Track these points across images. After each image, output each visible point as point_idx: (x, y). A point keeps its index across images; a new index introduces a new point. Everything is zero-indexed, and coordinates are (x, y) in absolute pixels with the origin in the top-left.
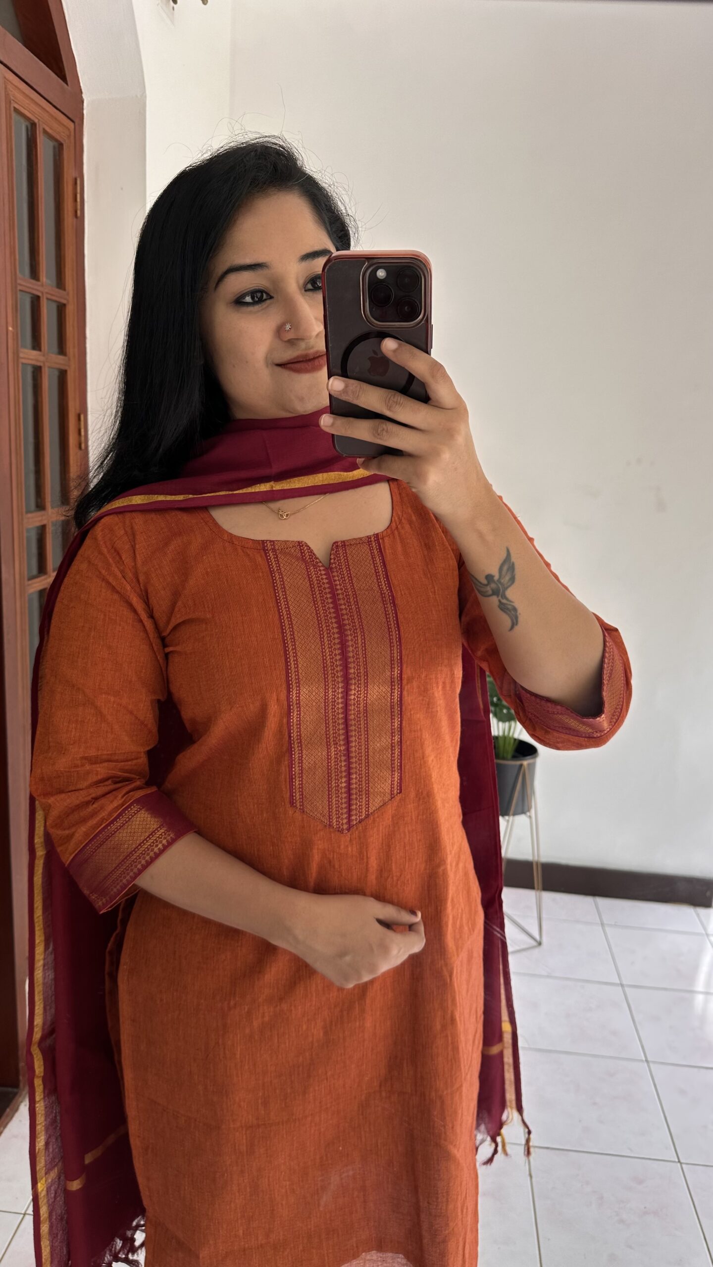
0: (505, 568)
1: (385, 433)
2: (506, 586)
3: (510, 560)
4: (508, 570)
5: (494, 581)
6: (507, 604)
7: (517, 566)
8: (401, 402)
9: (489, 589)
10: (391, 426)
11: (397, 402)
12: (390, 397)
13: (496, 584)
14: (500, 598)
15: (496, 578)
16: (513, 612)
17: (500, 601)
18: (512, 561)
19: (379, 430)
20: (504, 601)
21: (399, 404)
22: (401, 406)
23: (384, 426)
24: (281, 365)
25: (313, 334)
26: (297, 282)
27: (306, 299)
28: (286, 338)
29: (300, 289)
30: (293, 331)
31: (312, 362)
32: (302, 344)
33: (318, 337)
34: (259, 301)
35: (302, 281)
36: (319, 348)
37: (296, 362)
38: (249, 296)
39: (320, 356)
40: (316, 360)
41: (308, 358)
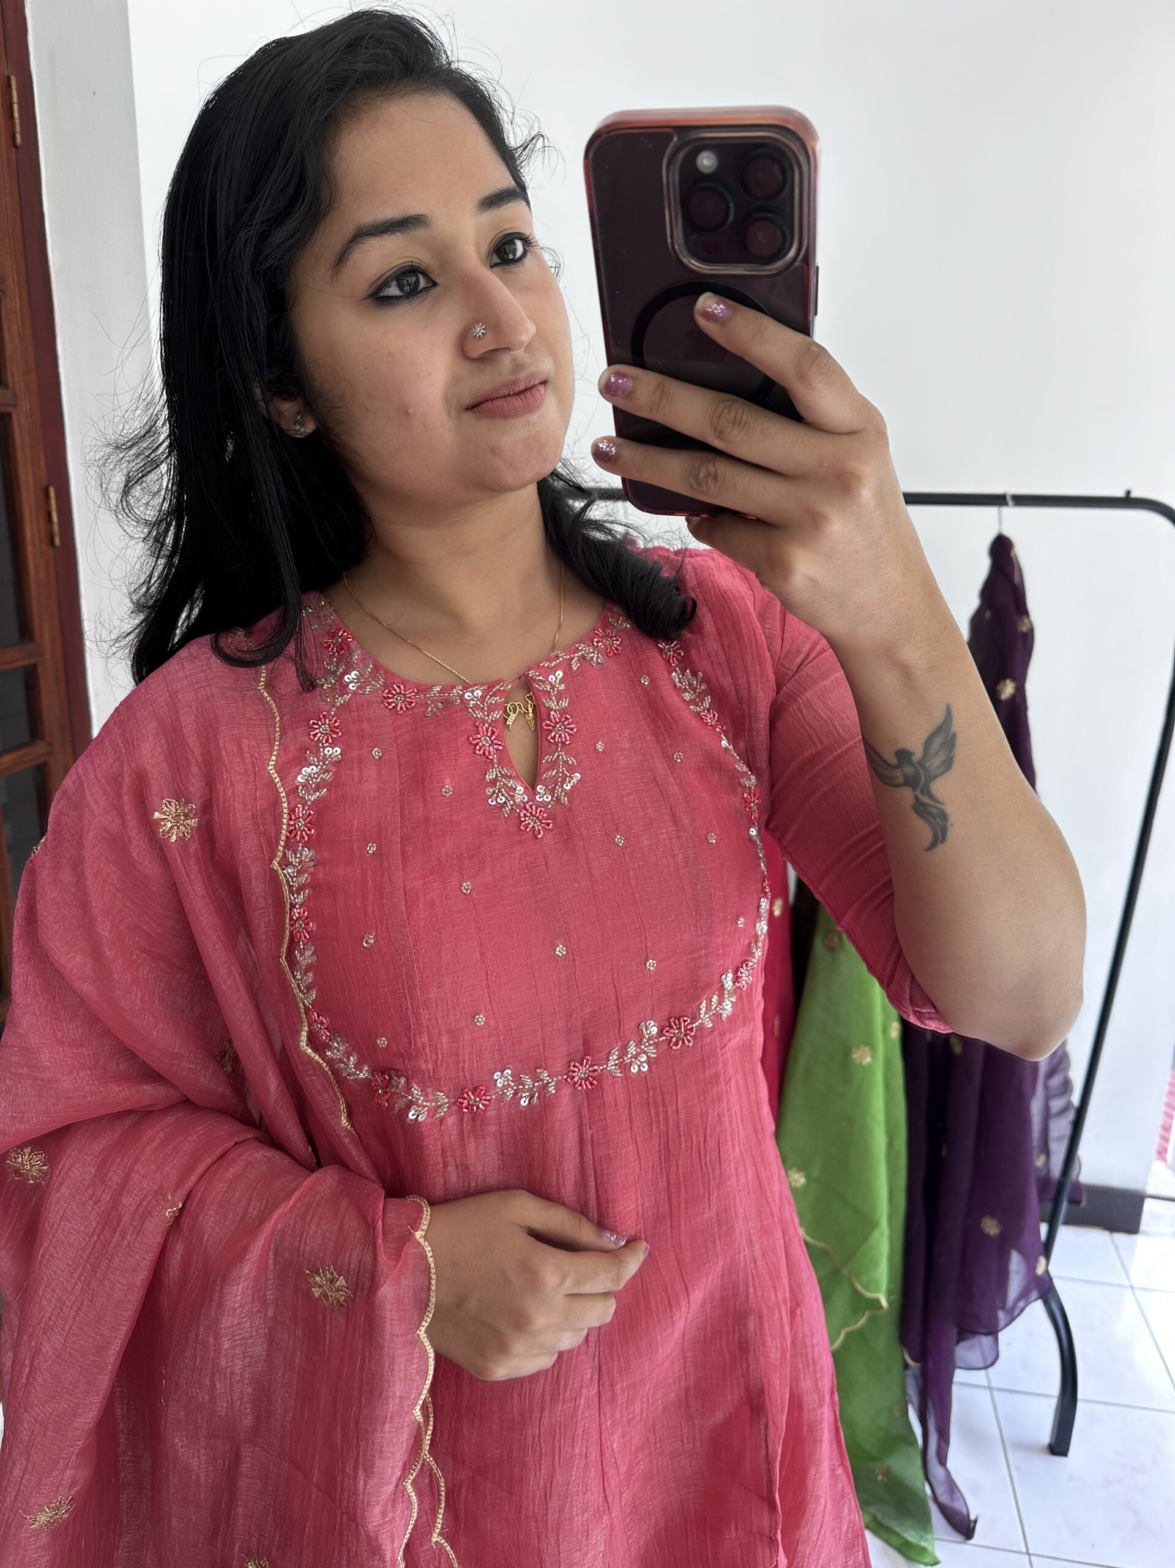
0: (938, 741)
1: (710, 482)
2: (933, 773)
3: (950, 728)
4: (942, 745)
6: (930, 806)
7: (959, 740)
8: (743, 422)
9: (900, 776)
10: (723, 469)
11: (734, 422)
12: (722, 412)
15: (918, 757)
16: (938, 818)
17: (917, 799)
18: (953, 730)
19: (702, 475)
20: (925, 799)
21: (739, 426)
22: (743, 427)
23: (711, 468)
24: (474, 407)
25: (525, 338)
26: (479, 254)
27: (501, 279)
28: (475, 354)
29: (483, 262)
30: (489, 336)
31: (522, 396)
32: (506, 361)
33: (529, 348)
34: (413, 293)
35: (485, 247)
36: (532, 369)
37: (498, 398)
38: (394, 283)
39: (534, 386)
40: (528, 394)
41: (517, 389)
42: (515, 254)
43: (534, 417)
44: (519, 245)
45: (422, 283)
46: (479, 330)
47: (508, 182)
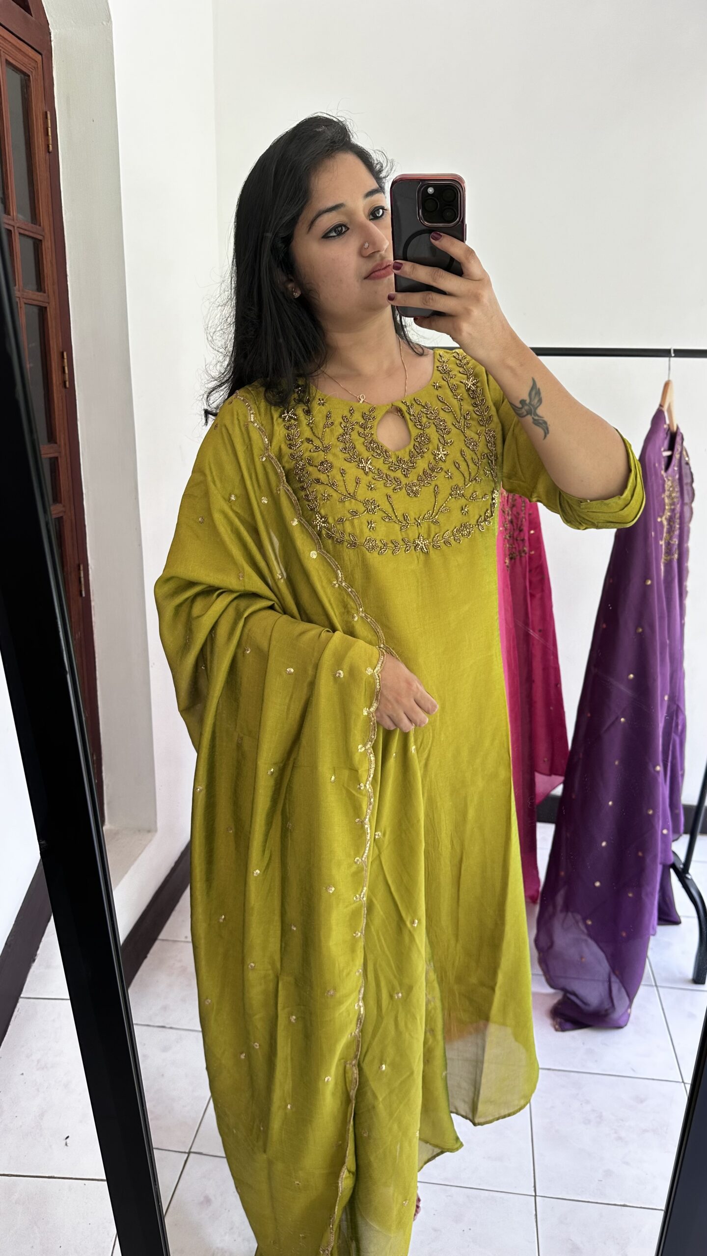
0: (533, 393)
1: (431, 301)
2: (536, 407)
3: (536, 386)
4: (536, 394)
5: (526, 404)
6: (538, 420)
7: (541, 391)
8: (443, 276)
9: (524, 411)
10: (435, 295)
11: (440, 276)
12: (435, 273)
13: (529, 406)
14: (533, 416)
15: (528, 401)
16: (544, 425)
17: (533, 418)
18: (538, 386)
19: (427, 299)
20: (536, 418)
22: (443, 279)
24: (366, 278)
26: (364, 214)
28: (366, 255)
29: (366, 217)
30: (371, 246)
31: (386, 269)
35: (367, 212)
37: (376, 271)
38: (333, 231)
41: (383, 267)
42: (379, 214)
43: (391, 277)
44: (381, 210)
45: (344, 229)
46: (367, 245)
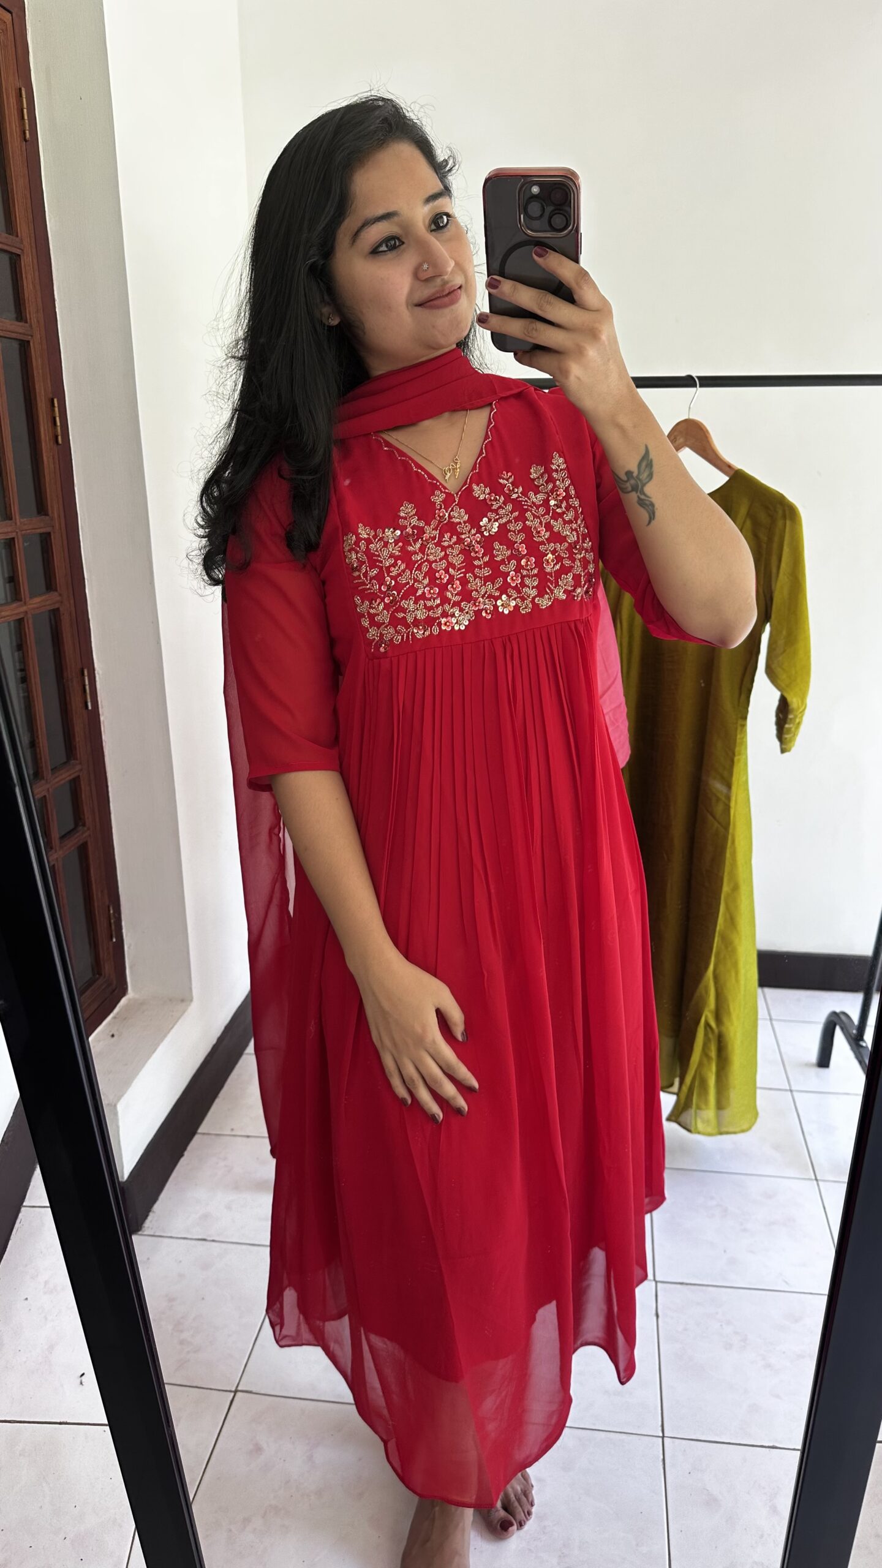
0: (644, 463)
1: (534, 331)
2: (644, 482)
3: (648, 456)
4: (647, 469)
5: (633, 478)
6: (645, 500)
7: (654, 463)
9: (628, 486)
10: (539, 326)
11: (547, 301)
12: (541, 297)
13: (636, 480)
14: (639, 494)
15: (636, 474)
16: (650, 507)
17: (639, 497)
19: (530, 328)
20: (643, 497)
21: (550, 303)
22: (552, 305)
23: (534, 325)
24: (422, 305)
25: (449, 269)
26: (424, 225)
27: (436, 238)
28: (424, 278)
29: (426, 230)
30: (431, 268)
31: (449, 297)
32: (438, 281)
33: (453, 271)
34: (393, 248)
35: (427, 221)
36: (453, 283)
37: (434, 299)
38: (384, 245)
39: (454, 290)
40: (452, 294)
41: (445, 294)
42: (443, 223)
43: (453, 307)
44: (445, 217)
45: (397, 244)
46: (425, 266)
47: (439, 187)
